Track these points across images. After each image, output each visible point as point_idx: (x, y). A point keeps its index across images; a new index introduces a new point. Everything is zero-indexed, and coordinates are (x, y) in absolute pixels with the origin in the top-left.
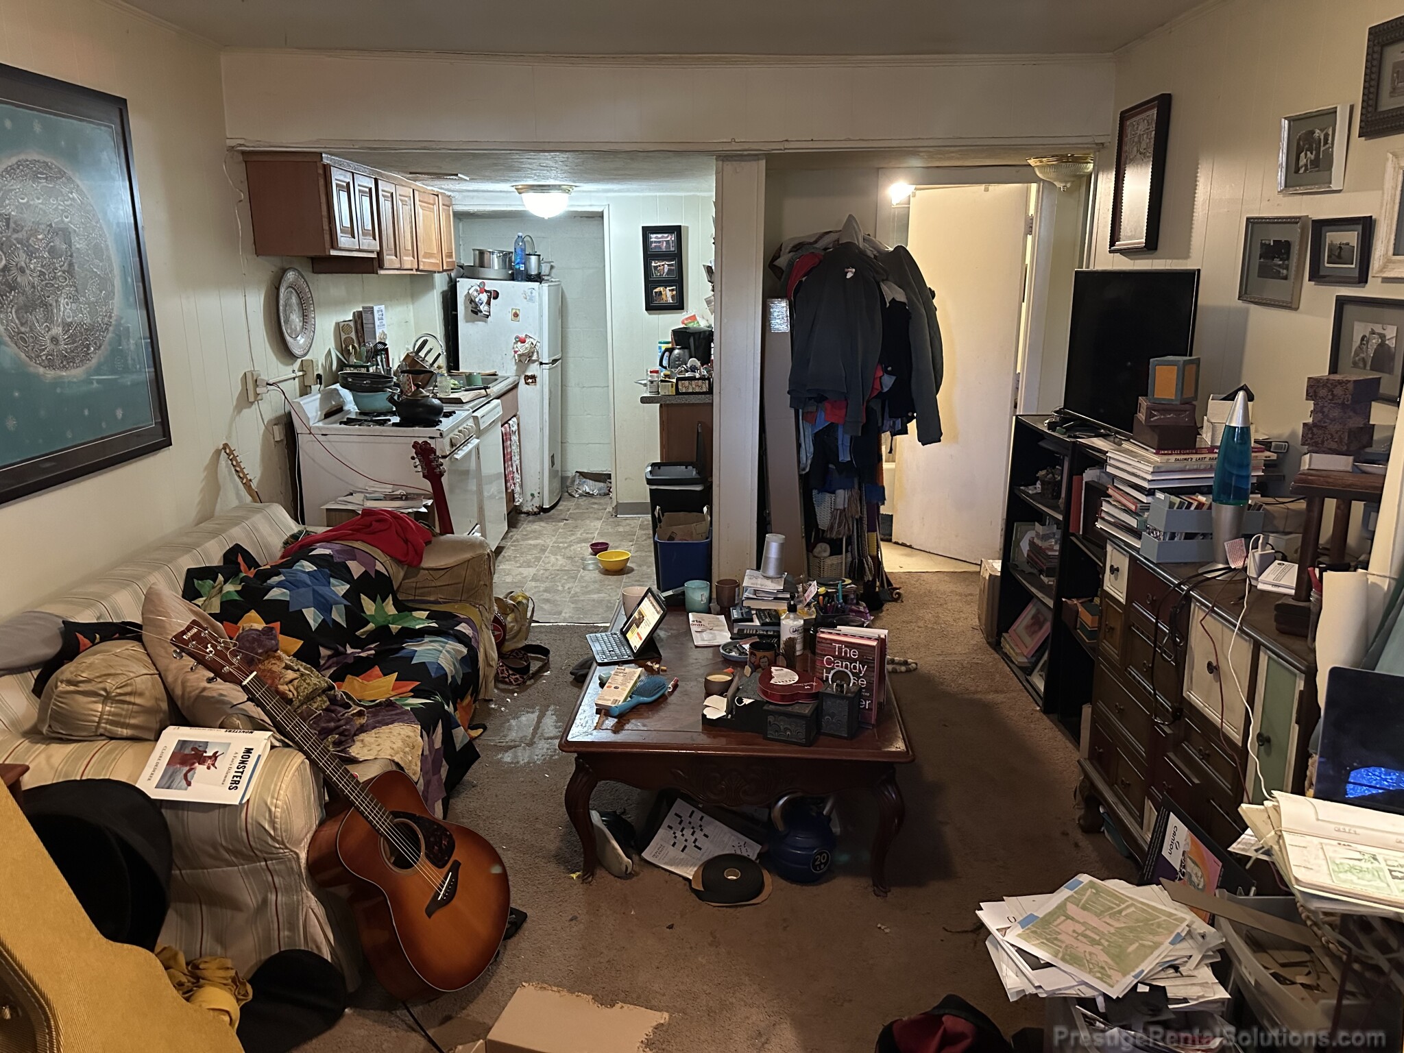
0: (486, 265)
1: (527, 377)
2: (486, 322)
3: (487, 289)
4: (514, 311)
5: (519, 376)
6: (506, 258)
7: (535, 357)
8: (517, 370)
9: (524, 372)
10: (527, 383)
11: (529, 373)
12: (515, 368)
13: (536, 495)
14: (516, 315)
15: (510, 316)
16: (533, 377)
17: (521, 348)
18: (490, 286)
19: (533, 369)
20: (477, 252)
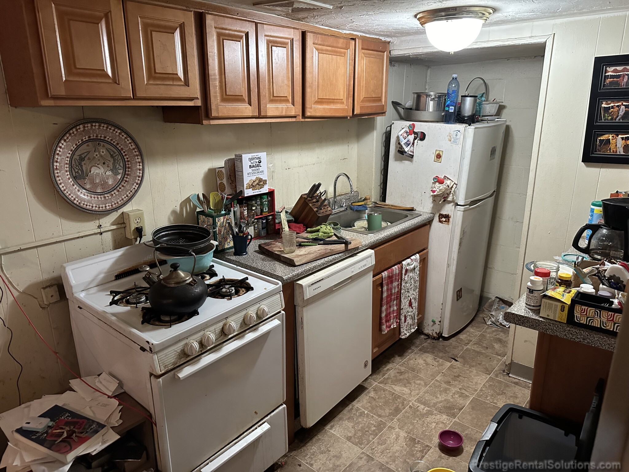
0: (421, 108)
1: (441, 216)
2: (411, 161)
3: (415, 130)
4: (437, 152)
5: (434, 214)
6: (441, 100)
7: (450, 198)
8: (433, 208)
9: (439, 210)
10: (440, 221)
11: (444, 212)
12: (432, 205)
13: (437, 323)
14: (439, 156)
15: (433, 157)
16: (447, 217)
17: (439, 188)
18: (419, 127)
19: (448, 209)
20: (416, 95)
